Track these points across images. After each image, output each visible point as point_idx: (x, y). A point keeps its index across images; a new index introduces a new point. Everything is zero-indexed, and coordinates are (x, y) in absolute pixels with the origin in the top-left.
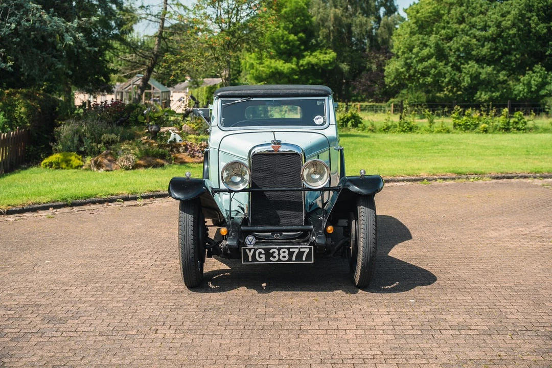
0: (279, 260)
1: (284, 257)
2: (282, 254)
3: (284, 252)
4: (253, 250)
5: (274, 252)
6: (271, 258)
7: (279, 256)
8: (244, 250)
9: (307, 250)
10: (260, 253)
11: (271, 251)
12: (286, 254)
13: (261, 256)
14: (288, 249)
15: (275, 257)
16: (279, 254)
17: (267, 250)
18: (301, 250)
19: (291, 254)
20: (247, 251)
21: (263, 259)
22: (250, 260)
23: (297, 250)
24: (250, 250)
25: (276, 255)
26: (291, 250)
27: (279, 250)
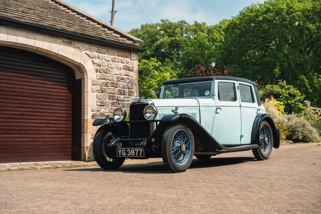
0: (131, 155)
1: (133, 154)
2: (132, 152)
3: (133, 151)
4: (121, 150)
5: (129, 151)
6: (128, 154)
7: (131, 153)
8: (118, 149)
9: (142, 150)
10: (124, 151)
11: (128, 151)
12: (133, 152)
13: (124, 153)
14: (134, 149)
15: (129, 154)
16: (131, 152)
17: (126, 150)
18: (140, 150)
19: (135, 152)
20: (119, 150)
21: (125, 155)
22: (120, 155)
23: (138, 150)
24: (120, 150)
25: (129, 152)
26: (135, 150)
27: (131, 150)
